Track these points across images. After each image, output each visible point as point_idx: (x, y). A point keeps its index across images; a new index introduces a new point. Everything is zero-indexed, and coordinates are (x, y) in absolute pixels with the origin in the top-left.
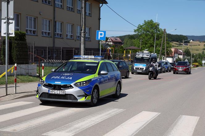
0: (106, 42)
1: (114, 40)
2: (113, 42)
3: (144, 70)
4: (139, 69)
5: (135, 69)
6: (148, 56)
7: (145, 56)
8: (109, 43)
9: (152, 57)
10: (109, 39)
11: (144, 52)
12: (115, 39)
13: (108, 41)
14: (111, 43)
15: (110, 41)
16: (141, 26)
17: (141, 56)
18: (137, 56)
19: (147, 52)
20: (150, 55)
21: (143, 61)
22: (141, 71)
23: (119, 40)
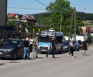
0: (20, 20)
1: (28, 18)
2: (27, 20)
3: (49, 49)
4: (44, 48)
5: (39, 48)
6: (53, 34)
7: (50, 35)
8: (23, 20)
9: (57, 36)
10: (23, 16)
11: (50, 31)
12: (29, 16)
13: (22, 18)
14: (25, 21)
15: (24, 18)
16: (53, 4)
17: (46, 34)
18: (42, 35)
19: (52, 31)
20: (56, 34)
21: (48, 40)
22: (45, 51)
23: (33, 18)
